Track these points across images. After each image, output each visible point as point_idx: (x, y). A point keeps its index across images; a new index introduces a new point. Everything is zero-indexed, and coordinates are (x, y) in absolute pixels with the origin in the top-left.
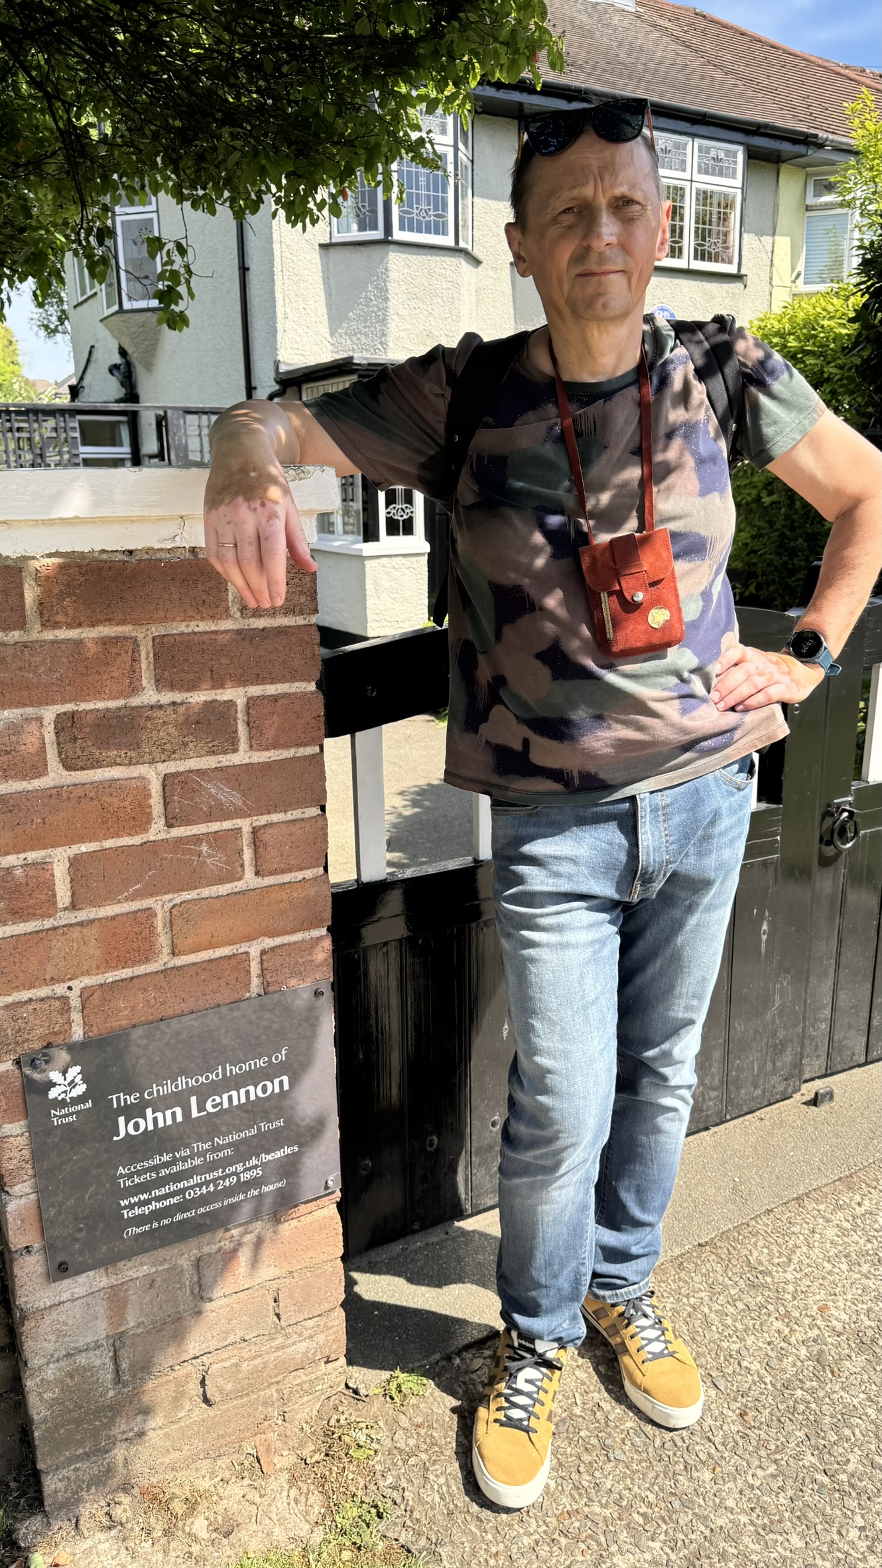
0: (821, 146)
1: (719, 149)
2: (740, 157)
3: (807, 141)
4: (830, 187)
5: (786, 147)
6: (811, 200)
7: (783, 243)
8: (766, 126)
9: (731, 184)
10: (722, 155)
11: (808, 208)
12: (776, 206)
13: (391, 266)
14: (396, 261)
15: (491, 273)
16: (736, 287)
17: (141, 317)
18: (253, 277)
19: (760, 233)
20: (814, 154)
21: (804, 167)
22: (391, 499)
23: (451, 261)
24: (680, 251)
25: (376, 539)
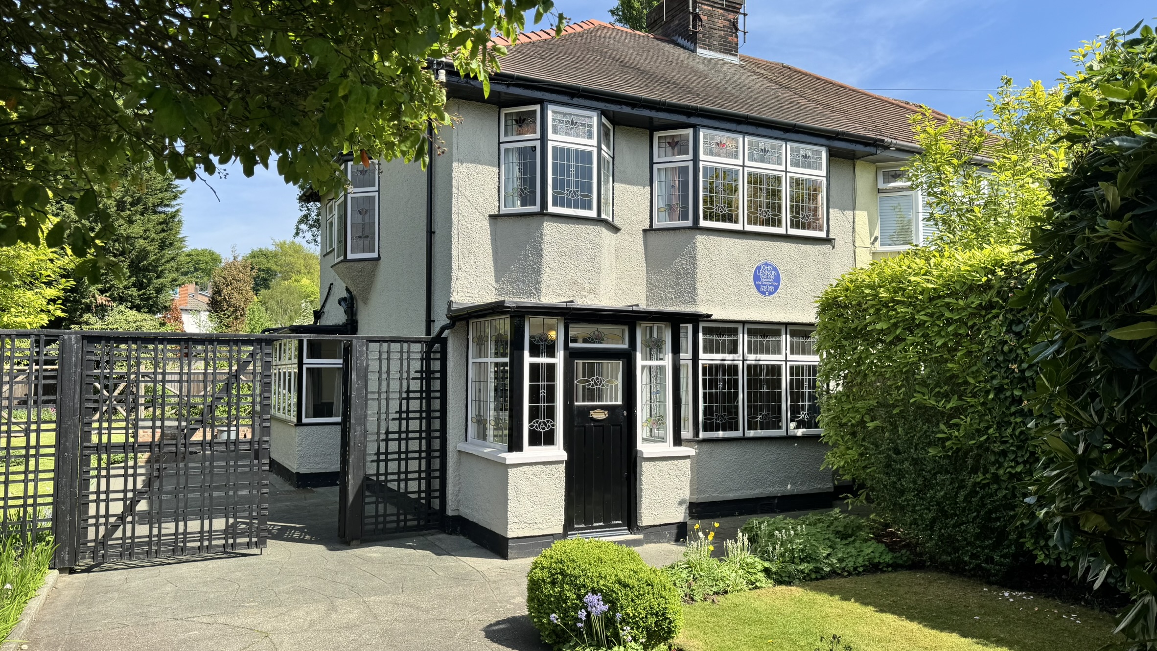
0: (887, 147)
1: (806, 149)
2: (824, 155)
3: (877, 144)
4: (896, 176)
5: (860, 148)
6: (881, 185)
7: (862, 216)
8: (843, 133)
9: (818, 173)
10: (809, 153)
11: (879, 191)
12: (854, 190)
13: (545, 232)
14: (549, 228)
15: (627, 237)
16: (826, 248)
17: (360, 265)
18: (437, 239)
19: (843, 209)
20: (882, 154)
21: (874, 162)
22: (534, 414)
23: (591, 228)
24: (780, 222)
25: (520, 448)
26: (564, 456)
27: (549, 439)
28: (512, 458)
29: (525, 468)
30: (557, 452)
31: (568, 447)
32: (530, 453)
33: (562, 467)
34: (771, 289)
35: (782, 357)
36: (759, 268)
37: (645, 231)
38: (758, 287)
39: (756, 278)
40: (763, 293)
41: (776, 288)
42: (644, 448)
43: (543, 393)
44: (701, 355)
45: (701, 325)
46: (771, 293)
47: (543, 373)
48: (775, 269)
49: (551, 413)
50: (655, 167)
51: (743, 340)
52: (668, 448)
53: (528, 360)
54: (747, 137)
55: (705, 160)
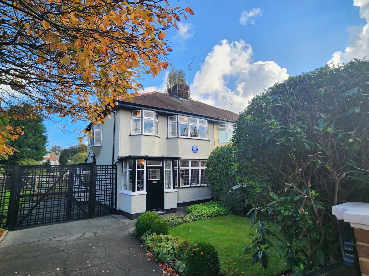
0: (220, 120)
2: (207, 121)
4: (222, 126)
5: (214, 120)
6: (219, 128)
8: (210, 117)
9: (205, 126)
10: (203, 121)
14: (143, 138)
15: (162, 139)
16: (208, 142)
17: (97, 148)
18: (116, 141)
21: (217, 123)
22: (138, 183)
23: (153, 138)
24: (197, 136)
25: (135, 192)
26: (146, 193)
27: (142, 189)
28: (133, 194)
29: (136, 196)
30: (144, 192)
31: (146, 191)
32: (137, 192)
33: (146, 195)
34: (196, 151)
35: (199, 167)
36: (193, 147)
37: (166, 138)
38: (193, 151)
39: (193, 149)
40: (194, 152)
41: (197, 151)
42: (166, 190)
43: (140, 178)
44: (180, 167)
45: (180, 160)
46: (196, 152)
47: (141, 173)
48: (197, 147)
49: (143, 183)
50: (169, 124)
51: (190, 163)
52: (171, 190)
53: (137, 169)
54: (189, 117)
55: (180, 122)
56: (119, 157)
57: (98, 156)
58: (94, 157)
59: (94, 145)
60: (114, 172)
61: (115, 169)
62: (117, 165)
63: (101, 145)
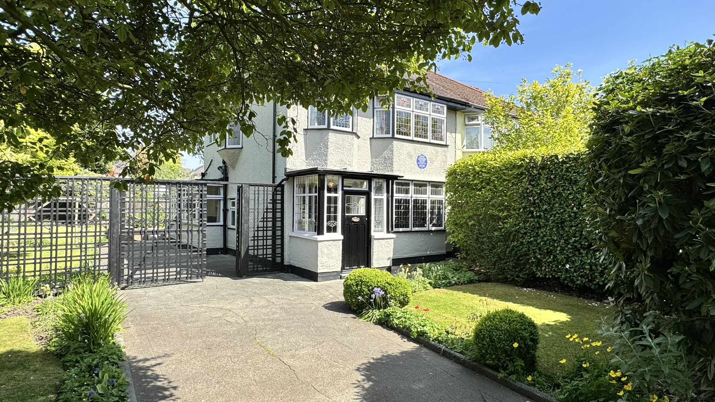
0: (470, 106)
1: (438, 105)
2: (445, 108)
3: (466, 104)
4: (473, 119)
5: (459, 106)
6: (467, 123)
7: (459, 136)
8: (453, 99)
9: (443, 116)
10: (439, 107)
11: (466, 125)
12: (456, 124)
13: (330, 137)
14: (332, 136)
15: (363, 141)
16: (445, 149)
17: (233, 151)
19: (451, 132)
20: (468, 109)
21: (464, 112)
22: (329, 219)
23: (350, 136)
24: (427, 137)
25: (323, 234)
26: (342, 237)
27: (335, 230)
28: (320, 238)
29: (325, 242)
30: (339, 235)
31: (343, 233)
32: (327, 236)
33: (341, 241)
34: (424, 166)
35: (427, 196)
36: (419, 157)
37: (370, 138)
38: (418, 165)
39: (418, 161)
40: (420, 168)
41: (426, 165)
42: (374, 234)
43: (332, 209)
44: (395, 194)
45: (395, 181)
46: (424, 168)
47: (333, 200)
48: (425, 157)
49: (335, 218)
50: (375, 110)
51: (412, 188)
52: (384, 234)
53: (326, 194)
54: (414, 99)
55: (398, 108)
56: (288, 171)
57: (234, 168)
58: (224, 170)
59: (228, 147)
60: (279, 197)
61: (280, 193)
62: (284, 185)
63: (240, 146)
